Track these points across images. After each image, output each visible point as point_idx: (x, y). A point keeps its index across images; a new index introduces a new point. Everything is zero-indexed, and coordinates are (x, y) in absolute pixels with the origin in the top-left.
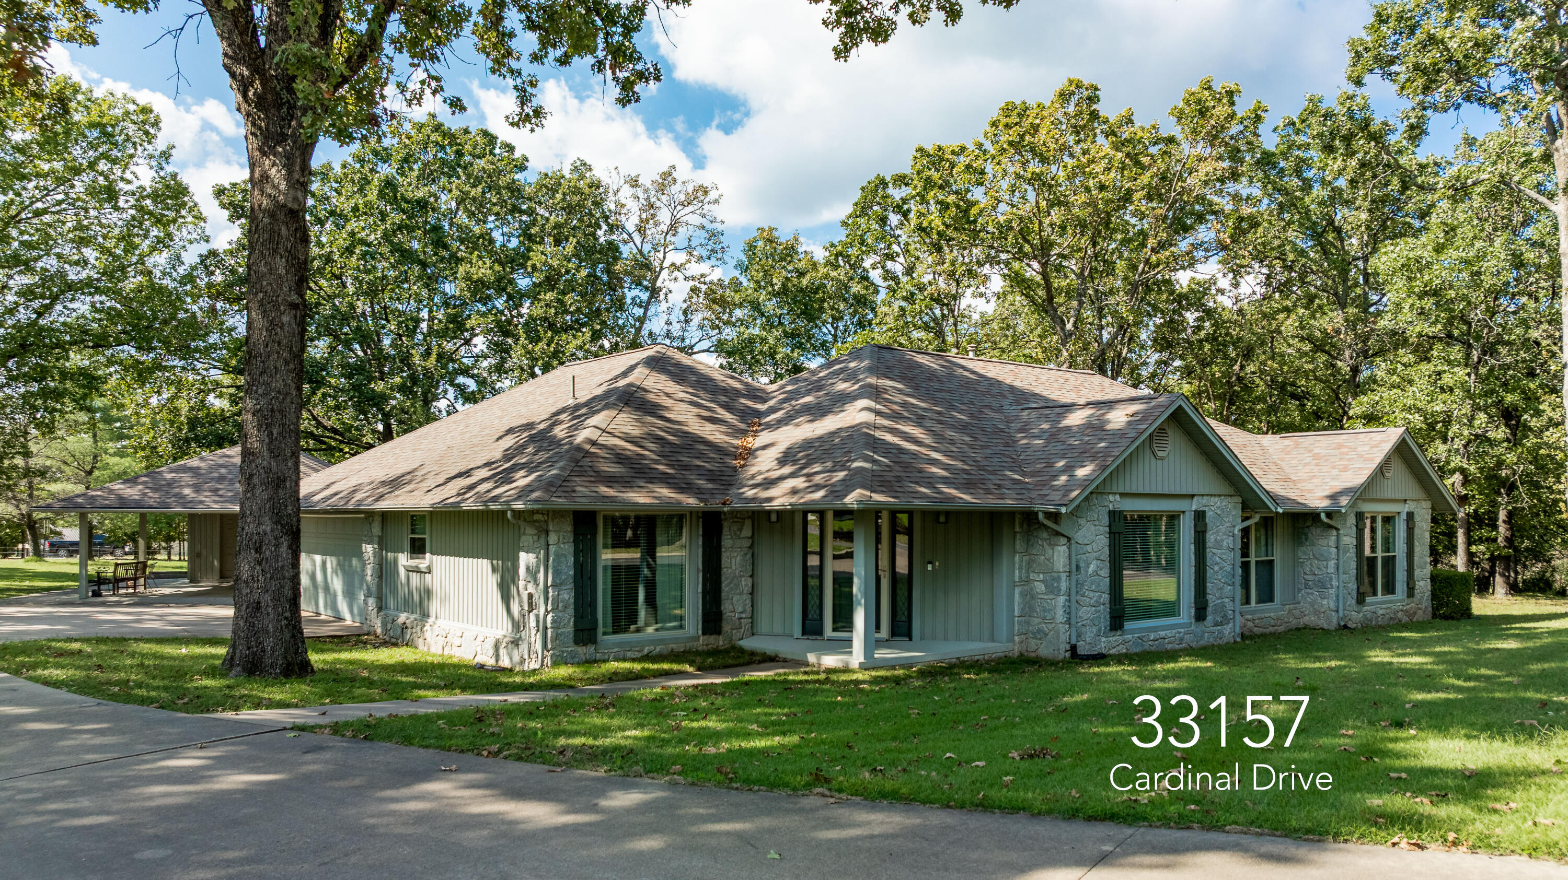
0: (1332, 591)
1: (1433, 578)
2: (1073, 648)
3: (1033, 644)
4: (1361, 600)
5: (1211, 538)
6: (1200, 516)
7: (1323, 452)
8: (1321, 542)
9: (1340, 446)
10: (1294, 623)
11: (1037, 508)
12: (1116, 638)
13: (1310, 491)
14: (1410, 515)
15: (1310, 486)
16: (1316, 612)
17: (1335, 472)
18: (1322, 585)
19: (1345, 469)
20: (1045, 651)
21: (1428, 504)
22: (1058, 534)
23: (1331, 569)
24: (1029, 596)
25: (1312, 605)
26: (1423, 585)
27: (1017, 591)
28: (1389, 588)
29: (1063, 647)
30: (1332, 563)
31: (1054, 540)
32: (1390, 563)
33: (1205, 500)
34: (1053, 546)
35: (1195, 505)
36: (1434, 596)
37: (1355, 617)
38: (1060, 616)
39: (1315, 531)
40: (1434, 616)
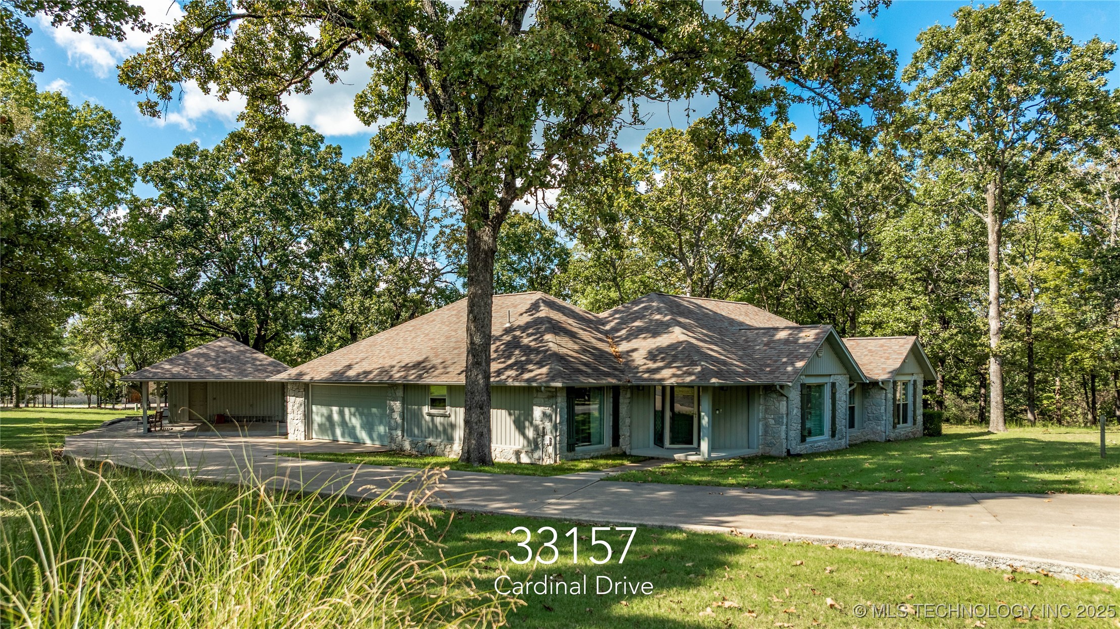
0: (883, 422)
1: (924, 415)
2: (788, 451)
3: (767, 449)
4: (894, 427)
5: (837, 396)
6: (833, 385)
7: (874, 349)
8: (878, 397)
9: (882, 346)
10: (863, 439)
11: (776, 383)
12: (803, 446)
13: (871, 370)
14: (915, 381)
15: (870, 367)
16: (874, 433)
17: (883, 360)
18: (877, 419)
19: (888, 358)
20: (773, 452)
21: (922, 376)
22: (782, 395)
23: (883, 411)
24: (766, 426)
25: (872, 429)
26: (920, 418)
27: (761, 423)
28: (905, 421)
29: (785, 450)
30: (883, 408)
31: (780, 398)
32: (905, 406)
33: (836, 377)
34: (779, 401)
35: (832, 380)
36: (924, 423)
37: (892, 436)
38: (783, 435)
39: (873, 391)
40: (924, 435)
